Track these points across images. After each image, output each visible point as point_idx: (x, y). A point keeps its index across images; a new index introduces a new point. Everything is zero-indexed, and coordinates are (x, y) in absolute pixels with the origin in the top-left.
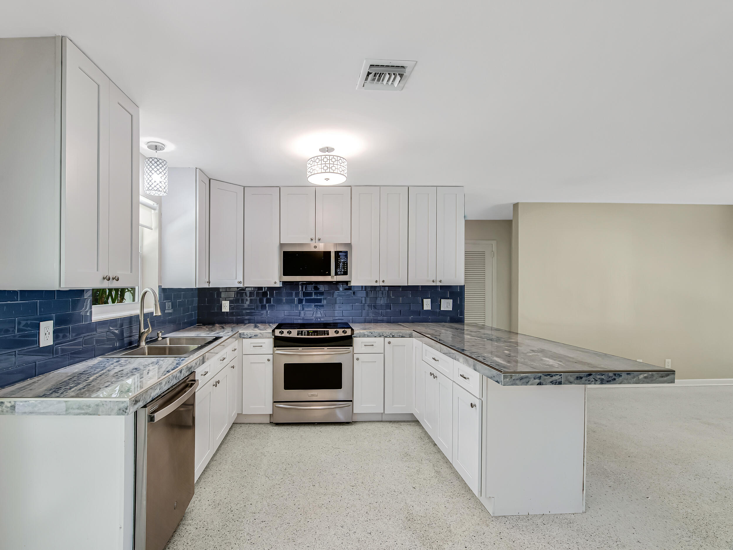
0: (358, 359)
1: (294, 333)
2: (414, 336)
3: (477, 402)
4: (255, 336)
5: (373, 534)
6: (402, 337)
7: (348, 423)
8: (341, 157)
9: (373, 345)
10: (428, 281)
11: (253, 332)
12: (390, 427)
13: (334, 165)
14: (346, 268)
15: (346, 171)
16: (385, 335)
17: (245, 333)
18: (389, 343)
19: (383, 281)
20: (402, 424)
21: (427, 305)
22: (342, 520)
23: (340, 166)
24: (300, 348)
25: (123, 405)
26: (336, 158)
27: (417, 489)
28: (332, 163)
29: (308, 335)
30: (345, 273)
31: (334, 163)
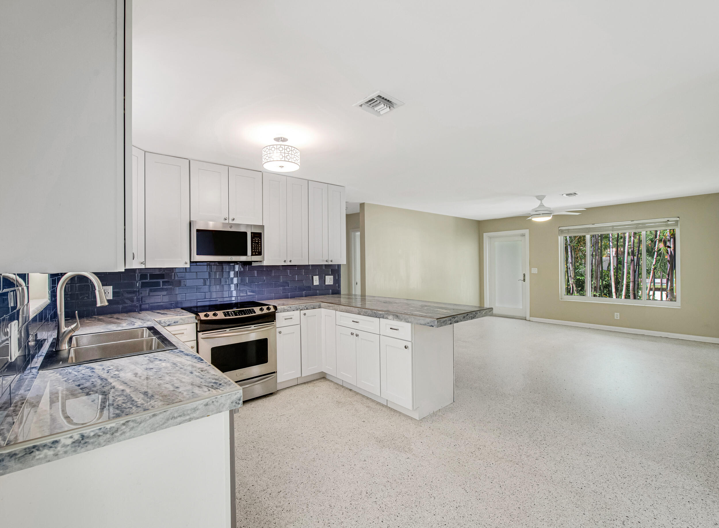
0: (280, 332)
1: (221, 315)
2: (322, 307)
3: (409, 345)
4: (174, 322)
5: (367, 460)
6: (314, 308)
7: (271, 394)
8: (295, 148)
9: (292, 318)
10: (323, 261)
11: (171, 319)
12: (308, 387)
13: (289, 155)
14: (260, 249)
15: (299, 161)
16: (301, 308)
17: (162, 321)
18: (305, 314)
19: (290, 261)
20: (315, 382)
21: (316, 281)
22: (339, 462)
23: (294, 156)
24: (228, 330)
25: (236, 396)
26: (290, 148)
27: (366, 421)
28: (287, 152)
29: (236, 315)
30: (260, 254)
31: (289, 153)
